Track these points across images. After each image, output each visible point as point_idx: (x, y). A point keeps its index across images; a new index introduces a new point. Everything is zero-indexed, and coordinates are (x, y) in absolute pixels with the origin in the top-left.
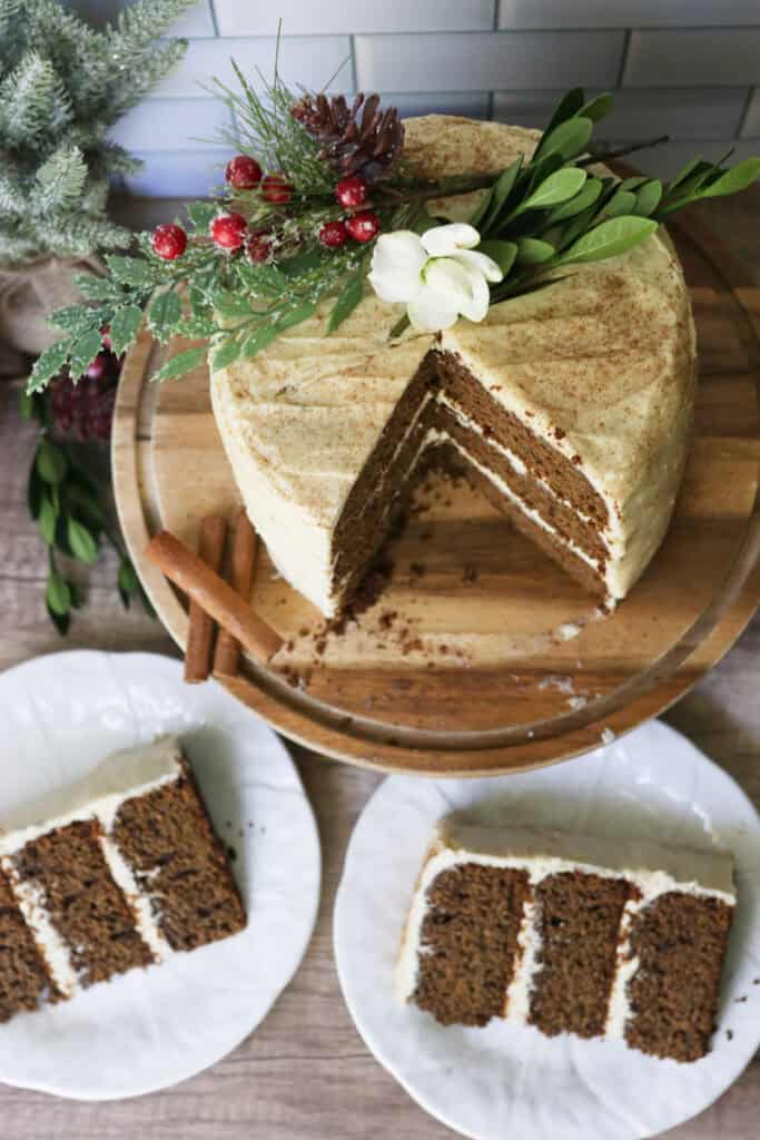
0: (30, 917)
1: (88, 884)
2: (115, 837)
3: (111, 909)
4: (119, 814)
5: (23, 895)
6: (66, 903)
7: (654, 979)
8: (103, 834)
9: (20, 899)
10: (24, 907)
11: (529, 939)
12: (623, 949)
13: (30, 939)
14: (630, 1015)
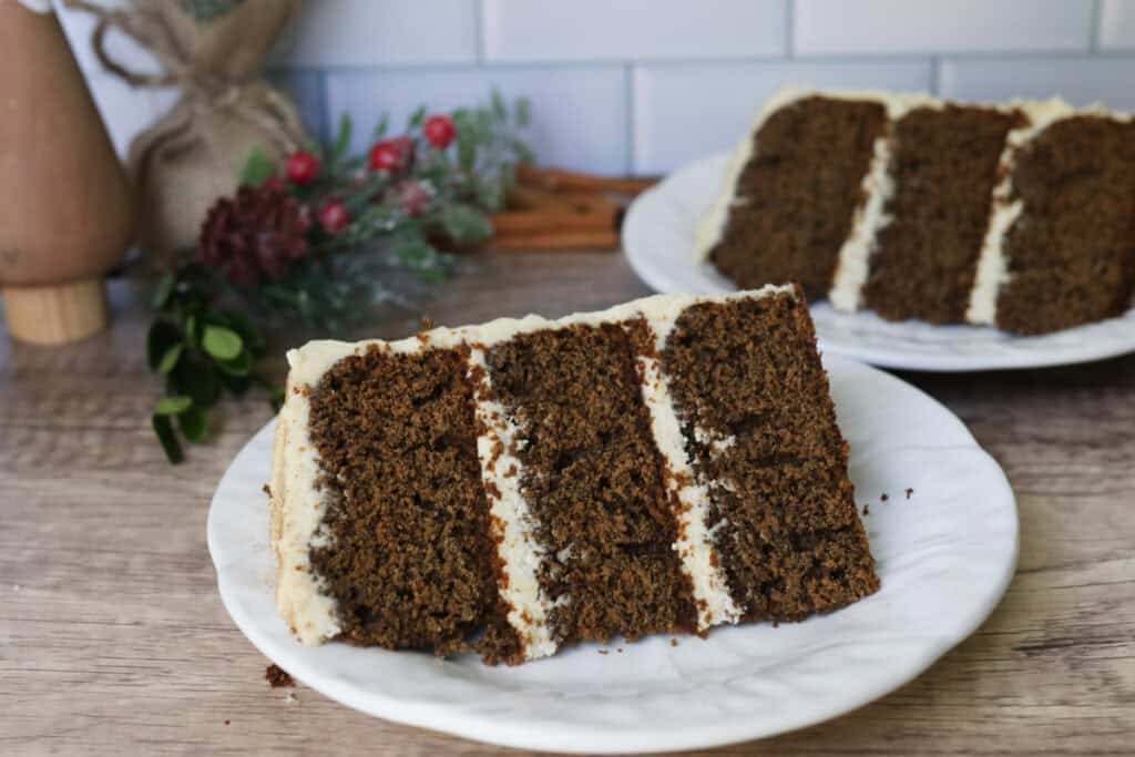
0: (490, 467)
1: (604, 437)
2: (668, 362)
3: (636, 491)
4: (681, 322)
5: (489, 422)
6: (562, 460)
7: (1043, 224)
8: (650, 353)
9: (483, 430)
10: (484, 446)
11: (878, 184)
12: (1003, 190)
13: (483, 507)
14: (1006, 278)
